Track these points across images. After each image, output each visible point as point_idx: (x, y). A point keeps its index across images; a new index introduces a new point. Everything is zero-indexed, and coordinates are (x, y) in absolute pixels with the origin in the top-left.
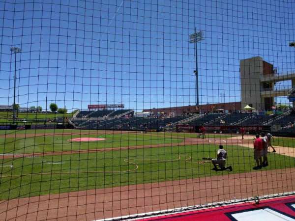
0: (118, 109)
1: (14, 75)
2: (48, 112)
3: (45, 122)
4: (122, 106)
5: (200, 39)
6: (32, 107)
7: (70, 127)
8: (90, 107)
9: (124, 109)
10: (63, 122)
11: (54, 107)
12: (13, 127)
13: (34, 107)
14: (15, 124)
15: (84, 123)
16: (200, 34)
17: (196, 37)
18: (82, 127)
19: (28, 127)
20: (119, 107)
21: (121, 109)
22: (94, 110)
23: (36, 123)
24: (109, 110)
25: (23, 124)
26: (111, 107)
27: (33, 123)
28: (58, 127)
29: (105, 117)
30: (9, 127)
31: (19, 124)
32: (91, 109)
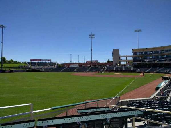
1: (1, 41)
4: (50, 61)
5: (94, 37)
8: (31, 60)
17: (92, 36)
19: (11, 71)
20: (49, 61)
21: (50, 62)
22: (34, 62)
23: (16, 69)
24: (43, 62)
25: (9, 69)
26: (44, 61)
27: (14, 69)
28: (27, 71)
29: (48, 66)
30: (1, 71)
31: (7, 69)
32: (32, 62)
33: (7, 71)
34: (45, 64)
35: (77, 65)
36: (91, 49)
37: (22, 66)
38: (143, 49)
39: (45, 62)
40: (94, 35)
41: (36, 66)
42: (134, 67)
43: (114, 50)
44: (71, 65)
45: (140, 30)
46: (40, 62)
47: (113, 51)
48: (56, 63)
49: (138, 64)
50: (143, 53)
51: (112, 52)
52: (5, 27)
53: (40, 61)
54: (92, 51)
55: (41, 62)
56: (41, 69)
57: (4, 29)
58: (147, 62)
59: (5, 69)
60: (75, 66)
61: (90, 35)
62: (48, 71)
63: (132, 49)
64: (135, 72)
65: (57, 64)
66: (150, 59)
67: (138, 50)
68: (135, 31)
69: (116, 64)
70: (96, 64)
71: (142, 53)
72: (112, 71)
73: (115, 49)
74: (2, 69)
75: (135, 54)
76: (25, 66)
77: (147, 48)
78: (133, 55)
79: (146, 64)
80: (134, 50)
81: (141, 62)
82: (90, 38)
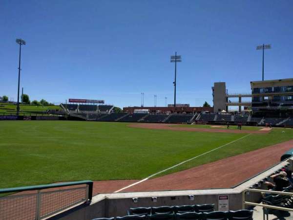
0: (99, 104)
1: (19, 67)
4: (102, 102)
5: (180, 61)
8: (70, 101)
9: (104, 104)
12: (21, 118)
16: (179, 57)
17: (176, 59)
19: (33, 118)
20: (100, 102)
21: (101, 104)
22: (75, 103)
23: (41, 115)
24: (90, 104)
25: (29, 115)
26: (91, 102)
27: (38, 115)
28: (60, 119)
29: (98, 111)
30: (17, 117)
31: (25, 115)
32: (72, 103)
33: (26, 117)
34: (93, 108)
35: (147, 110)
37: (52, 110)
38: (273, 82)
39: (92, 104)
41: (77, 111)
42: (253, 116)
43: (215, 83)
44: (136, 111)
45: (269, 47)
46: (84, 104)
47: (213, 86)
48: (112, 106)
49: (261, 109)
50: (273, 90)
51: (212, 88)
52: (24, 43)
53: (86, 102)
54: (175, 85)
55: (87, 104)
56: (85, 115)
57: (22, 46)
58: (279, 107)
59: (23, 115)
60: (144, 111)
61: (172, 57)
62: (95, 119)
63: (251, 82)
64: (255, 125)
65: (112, 108)
66: (287, 100)
67: (263, 83)
68: (258, 48)
69: (220, 110)
70: (182, 109)
71: (270, 89)
72: (209, 122)
73: (218, 82)
74: (18, 114)
75: (255, 90)
76: (57, 110)
77: (280, 80)
78: (253, 93)
79: (279, 111)
80: (254, 84)
81: (268, 107)
82: (172, 61)
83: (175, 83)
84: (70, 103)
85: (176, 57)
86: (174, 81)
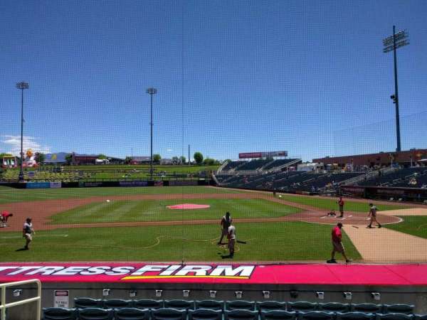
0: (279, 158)
2: (192, 164)
3: (185, 176)
4: (284, 154)
6: (174, 158)
7: (213, 183)
8: (241, 156)
9: (287, 158)
10: (206, 177)
11: (198, 157)
12: (151, 184)
13: (177, 158)
14: (153, 179)
15: (230, 178)
17: (395, 42)
18: (227, 184)
19: (166, 183)
20: (280, 155)
21: (283, 158)
23: (174, 179)
25: (161, 179)
26: (269, 156)
27: (171, 179)
30: (146, 183)
31: (156, 179)
32: (242, 160)
33: (157, 182)
36: (392, 97)
40: (402, 35)
46: (258, 159)
54: (396, 102)
61: (386, 41)
74: (150, 178)
82: (386, 51)
83: (395, 98)
84: (240, 160)
85: (395, 38)
86: (394, 93)
